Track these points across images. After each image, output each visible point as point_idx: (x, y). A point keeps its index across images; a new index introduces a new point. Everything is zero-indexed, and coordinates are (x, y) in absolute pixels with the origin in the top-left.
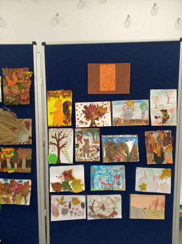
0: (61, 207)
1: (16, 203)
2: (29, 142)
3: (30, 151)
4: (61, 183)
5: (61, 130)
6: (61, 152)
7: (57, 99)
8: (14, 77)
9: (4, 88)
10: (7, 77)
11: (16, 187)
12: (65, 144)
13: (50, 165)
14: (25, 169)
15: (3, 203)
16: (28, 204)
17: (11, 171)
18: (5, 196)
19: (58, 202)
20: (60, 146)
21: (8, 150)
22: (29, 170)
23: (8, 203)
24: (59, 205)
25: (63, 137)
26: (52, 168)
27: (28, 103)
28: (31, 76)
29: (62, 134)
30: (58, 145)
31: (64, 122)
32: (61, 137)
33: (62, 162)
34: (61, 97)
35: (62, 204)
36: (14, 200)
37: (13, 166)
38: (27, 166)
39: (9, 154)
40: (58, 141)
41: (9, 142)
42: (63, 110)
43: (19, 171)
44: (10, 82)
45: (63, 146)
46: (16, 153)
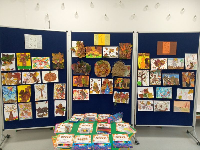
0: (142, 105)
1: (122, 102)
2: (129, 76)
3: (129, 80)
4: (143, 94)
5: (143, 71)
6: (143, 81)
7: (143, 57)
8: (124, 47)
9: (120, 52)
10: (121, 47)
11: (123, 95)
12: (145, 77)
13: (138, 86)
14: (127, 87)
15: (117, 102)
16: (128, 103)
17: (121, 88)
18: (118, 99)
19: (141, 103)
20: (143, 78)
21: (120, 79)
22: (129, 88)
23: (119, 102)
24: (141, 104)
25: (144, 74)
26: (139, 88)
27: (130, 58)
28: (132, 47)
29: (144, 73)
30: (142, 78)
31: (146, 67)
32: (143, 74)
33: (143, 85)
34: (144, 56)
35: (143, 104)
36: (122, 101)
37: (122, 86)
38: (128, 86)
39: (120, 81)
40: (142, 75)
41: (121, 75)
42: (145, 62)
43: (124, 88)
44: (122, 49)
45: (144, 78)
46: (123, 80)
